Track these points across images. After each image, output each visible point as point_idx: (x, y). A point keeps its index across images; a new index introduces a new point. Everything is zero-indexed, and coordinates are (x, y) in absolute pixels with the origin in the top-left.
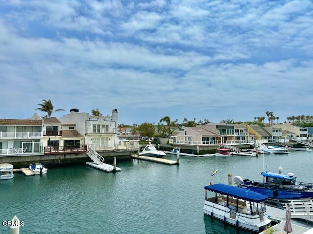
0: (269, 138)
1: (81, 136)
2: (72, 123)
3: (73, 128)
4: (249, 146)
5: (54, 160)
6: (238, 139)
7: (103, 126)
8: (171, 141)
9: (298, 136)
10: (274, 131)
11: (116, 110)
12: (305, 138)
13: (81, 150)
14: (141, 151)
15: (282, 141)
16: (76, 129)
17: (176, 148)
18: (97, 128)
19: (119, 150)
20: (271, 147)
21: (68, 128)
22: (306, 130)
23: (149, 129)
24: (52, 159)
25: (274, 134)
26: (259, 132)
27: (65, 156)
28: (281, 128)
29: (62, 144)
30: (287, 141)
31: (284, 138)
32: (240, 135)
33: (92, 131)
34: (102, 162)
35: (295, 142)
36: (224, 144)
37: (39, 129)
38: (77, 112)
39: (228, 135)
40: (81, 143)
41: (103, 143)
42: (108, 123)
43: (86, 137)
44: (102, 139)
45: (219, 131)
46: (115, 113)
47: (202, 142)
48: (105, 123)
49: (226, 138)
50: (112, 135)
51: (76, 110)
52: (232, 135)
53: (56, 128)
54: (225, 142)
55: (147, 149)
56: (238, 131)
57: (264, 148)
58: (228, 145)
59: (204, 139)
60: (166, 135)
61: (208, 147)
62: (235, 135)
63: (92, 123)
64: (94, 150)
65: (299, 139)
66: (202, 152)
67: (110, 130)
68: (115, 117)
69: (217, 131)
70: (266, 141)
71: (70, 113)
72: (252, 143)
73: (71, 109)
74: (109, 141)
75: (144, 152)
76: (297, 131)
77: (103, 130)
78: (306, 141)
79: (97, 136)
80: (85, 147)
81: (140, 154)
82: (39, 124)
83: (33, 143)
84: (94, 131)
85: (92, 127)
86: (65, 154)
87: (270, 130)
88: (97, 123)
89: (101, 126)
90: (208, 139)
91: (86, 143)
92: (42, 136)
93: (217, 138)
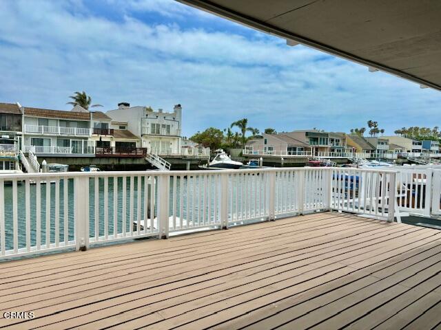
0: (372, 151)
1: (136, 137)
2: (123, 120)
3: (124, 128)
4: (346, 161)
5: (106, 165)
6: (333, 150)
7: (164, 126)
8: (245, 152)
9: (409, 151)
10: (379, 143)
11: (179, 105)
12: (418, 155)
13: (140, 153)
14: (211, 161)
15: (389, 156)
16: (128, 128)
17: (253, 160)
18: (156, 130)
19: (185, 157)
20: (374, 161)
21: (116, 128)
22: (420, 144)
23: (216, 136)
24: (105, 163)
25: (379, 147)
26: (361, 145)
27: (119, 161)
28: (388, 140)
29: (113, 145)
30: (395, 156)
31: (391, 153)
32: (335, 146)
33: (149, 132)
34: (168, 168)
35: (405, 158)
36: (314, 157)
37: (86, 124)
38: (128, 107)
39: (320, 146)
40: (138, 145)
41: (163, 146)
42: (170, 123)
43: (143, 139)
44: (163, 142)
45: (308, 140)
46: (178, 110)
47: (287, 152)
48: (165, 123)
49: (317, 149)
50: (174, 139)
51: (127, 105)
52: (325, 146)
53: (104, 125)
54: (316, 154)
55: (219, 159)
56: (332, 140)
57: (366, 163)
58: (320, 158)
59: (289, 149)
60: (238, 145)
61: (294, 159)
62: (330, 145)
63: (150, 121)
64: (156, 155)
65: (411, 154)
66: (286, 165)
67: (173, 132)
68: (178, 115)
69: (306, 140)
70: (368, 155)
71: (118, 107)
72: (350, 156)
73: (120, 103)
74: (171, 146)
75: (215, 162)
76: (408, 144)
77: (163, 132)
78: (420, 158)
79: (155, 139)
80: (145, 150)
81: (210, 164)
82: (87, 119)
83: (83, 140)
84: (153, 132)
85: (150, 126)
86: (119, 158)
87: (374, 143)
88: (156, 122)
89: (161, 126)
90: (295, 149)
91: (144, 146)
92: (91, 134)
93: (306, 149)
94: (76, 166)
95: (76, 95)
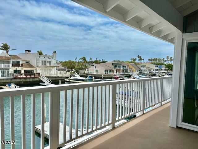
0: (139, 70)
1: (34, 67)
2: (27, 59)
3: (28, 62)
4: (129, 75)
5: (19, 82)
6: (123, 71)
7: (48, 62)
8: (86, 72)
9: (153, 70)
10: (142, 67)
11: (55, 52)
12: (157, 71)
13: (36, 76)
15: (146, 72)
16: (30, 63)
17: (90, 76)
18: (44, 63)
19: (58, 76)
20: (140, 76)
21: (25, 62)
22: (158, 67)
23: (73, 64)
25: (142, 68)
26: (134, 68)
27: (26, 79)
28: (145, 66)
29: (23, 72)
30: (148, 73)
31: (147, 71)
32: (124, 69)
33: (41, 65)
34: (50, 83)
35: (152, 73)
36: (116, 74)
37: (8, 62)
39: (118, 69)
40: (35, 72)
41: (48, 71)
42: (50, 60)
43: (38, 68)
44: (47, 69)
45: (113, 67)
46: (54, 54)
47: (104, 72)
48: (48, 60)
49: (117, 70)
50: (53, 68)
51: (29, 51)
52: (120, 69)
53: (18, 62)
54: (117, 73)
55: (74, 76)
56: (123, 66)
57: (137, 76)
58: (118, 74)
59: (105, 71)
60: (83, 68)
61: (107, 75)
62: (122, 69)
63: (41, 60)
64: (44, 76)
65: (154, 71)
66: (104, 78)
67: (52, 65)
68: (55, 56)
69: (112, 67)
70: (138, 73)
71: (25, 52)
72: (130, 74)
73: (26, 50)
74: (51, 71)
75: (72, 78)
76: (153, 67)
77: (48, 64)
78: (157, 73)
79: (44, 68)
80: (39, 74)
81: (70, 79)
82: (9, 60)
83: (7, 71)
84: (42, 64)
85: (41, 62)
86: (26, 78)
87: (140, 66)
88: (44, 60)
89: (46, 62)
90: (108, 71)
91: (38, 72)
92: (11, 67)
93: (112, 71)
94: (3, 83)
95: (3, 45)
